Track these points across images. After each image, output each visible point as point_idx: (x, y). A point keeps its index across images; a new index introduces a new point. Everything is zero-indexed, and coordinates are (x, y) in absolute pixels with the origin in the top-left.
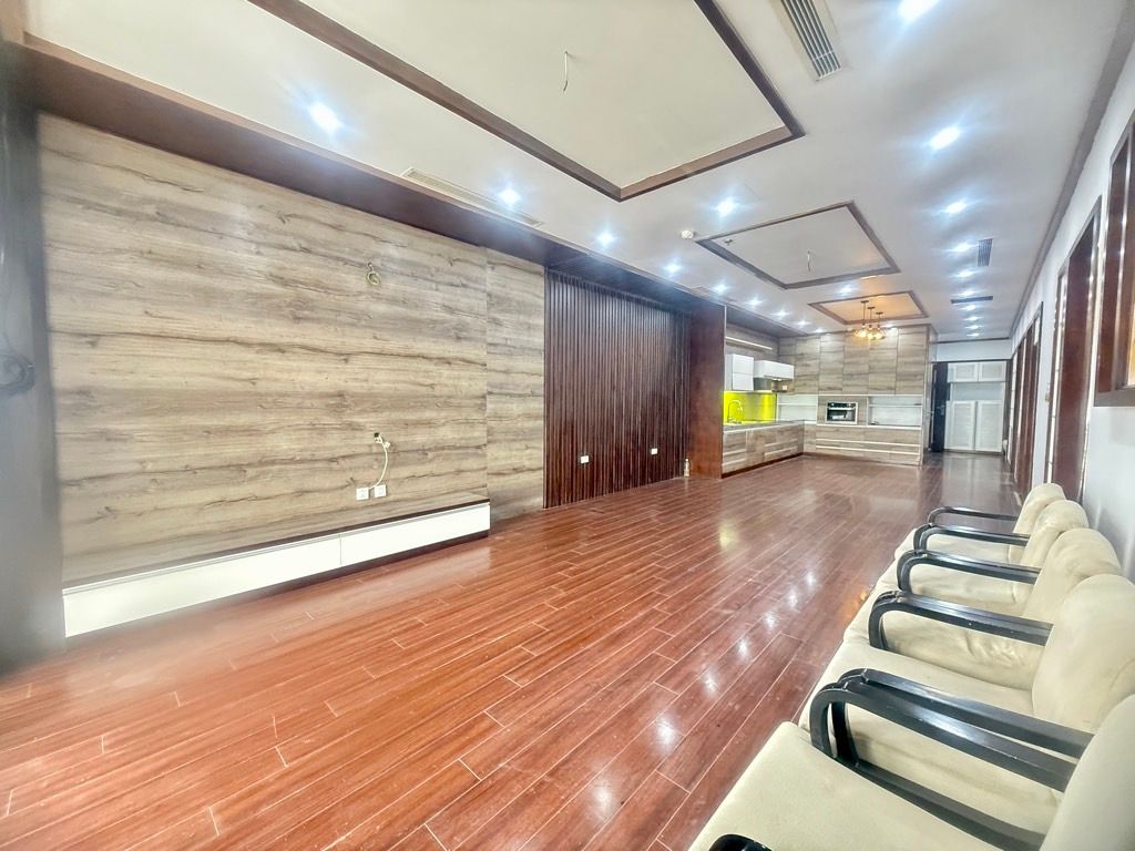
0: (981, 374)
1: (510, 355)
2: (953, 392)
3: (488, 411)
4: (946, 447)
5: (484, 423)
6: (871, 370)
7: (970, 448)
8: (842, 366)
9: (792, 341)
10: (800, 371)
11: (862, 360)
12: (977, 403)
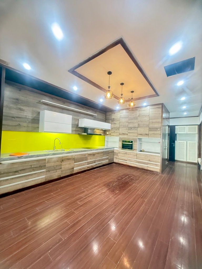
0: (188, 131)
2: (178, 137)
4: (176, 159)
6: (139, 126)
7: (185, 160)
8: (127, 124)
9: (110, 113)
10: (113, 126)
11: (135, 121)
12: (187, 142)
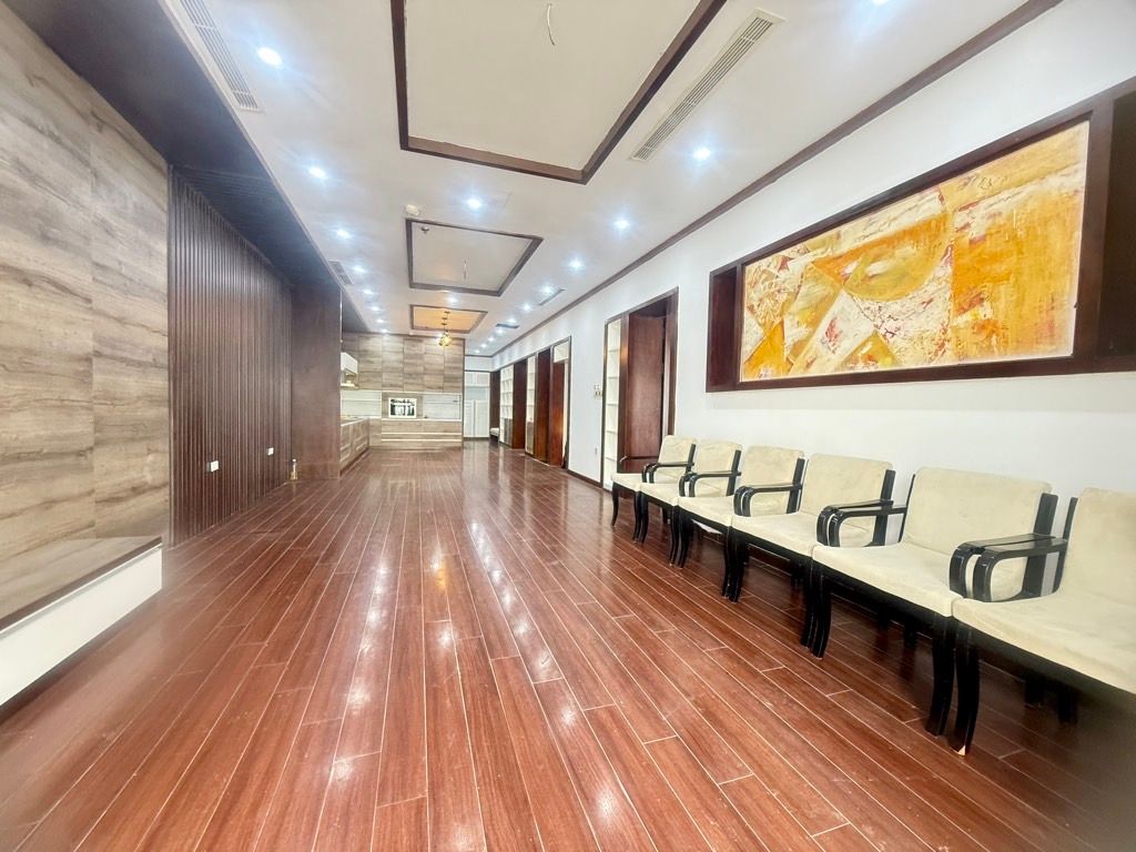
1: (126, 292)
3: (95, 387)
5: (90, 409)
6: (426, 372)
8: (402, 365)
9: (355, 336)
10: (363, 366)
11: (419, 362)
